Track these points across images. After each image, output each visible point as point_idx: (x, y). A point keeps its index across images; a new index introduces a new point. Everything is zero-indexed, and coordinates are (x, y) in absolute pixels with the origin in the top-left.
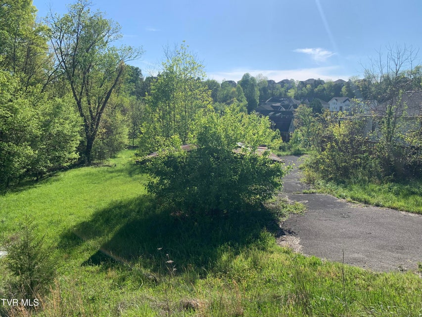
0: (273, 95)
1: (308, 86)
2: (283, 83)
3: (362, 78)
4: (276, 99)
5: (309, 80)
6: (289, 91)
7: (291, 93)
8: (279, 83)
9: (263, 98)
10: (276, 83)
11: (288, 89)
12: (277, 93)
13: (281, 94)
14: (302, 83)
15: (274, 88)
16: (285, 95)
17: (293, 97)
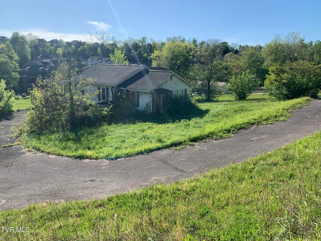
0: (44, 52)
1: (73, 46)
2: (52, 42)
3: (112, 42)
4: (46, 56)
5: (74, 41)
6: (58, 49)
7: (60, 51)
8: (49, 42)
9: (34, 54)
10: (47, 42)
11: (57, 47)
12: (48, 51)
13: (51, 51)
14: (68, 43)
15: (44, 46)
16: (55, 52)
17: (61, 55)
